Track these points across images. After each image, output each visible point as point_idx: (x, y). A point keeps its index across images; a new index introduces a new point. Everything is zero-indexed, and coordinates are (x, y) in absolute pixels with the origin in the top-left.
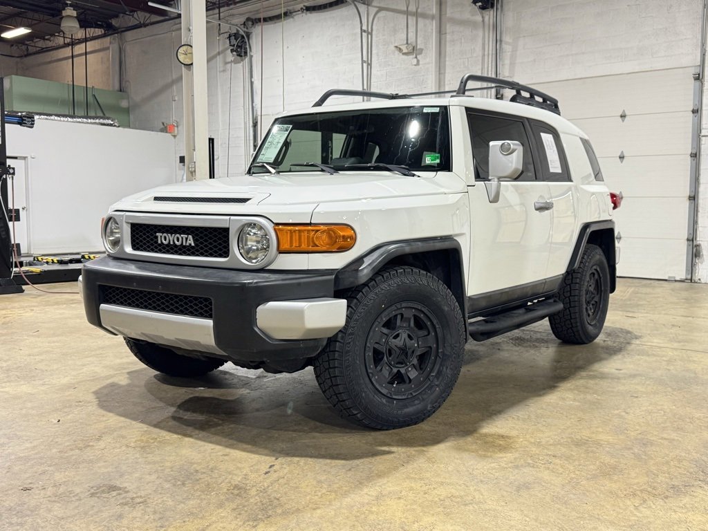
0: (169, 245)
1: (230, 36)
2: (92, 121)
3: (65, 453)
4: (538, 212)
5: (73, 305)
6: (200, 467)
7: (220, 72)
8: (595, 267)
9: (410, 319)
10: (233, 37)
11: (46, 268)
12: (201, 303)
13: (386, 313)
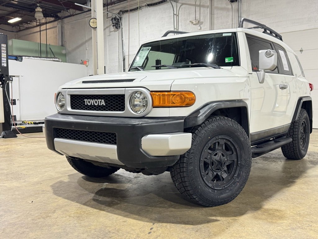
0: (91, 105)
1: (112, 19)
2: (49, 59)
3: (36, 220)
4: (281, 89)
5: (41, 143)
6: (111, 229)
7: (108, 36)
8: (304, 120)
9: (223, 145)
10: (114, 20)
11: (28, 126)
12: (110, 136)
13: (210, 141)
